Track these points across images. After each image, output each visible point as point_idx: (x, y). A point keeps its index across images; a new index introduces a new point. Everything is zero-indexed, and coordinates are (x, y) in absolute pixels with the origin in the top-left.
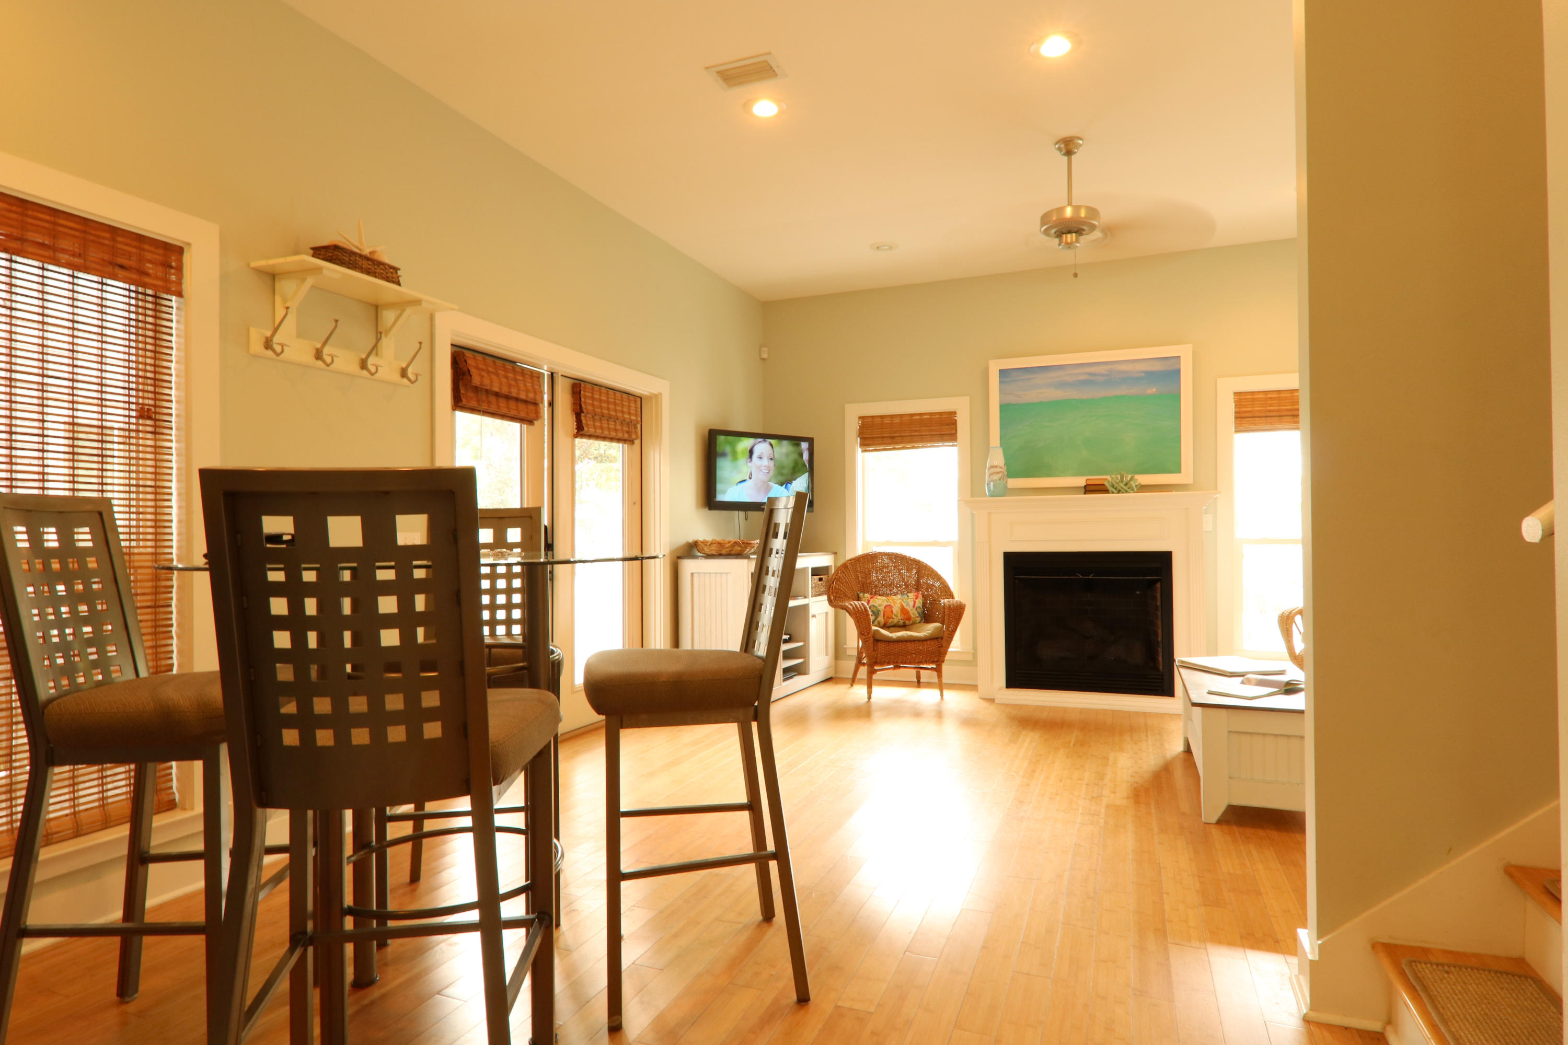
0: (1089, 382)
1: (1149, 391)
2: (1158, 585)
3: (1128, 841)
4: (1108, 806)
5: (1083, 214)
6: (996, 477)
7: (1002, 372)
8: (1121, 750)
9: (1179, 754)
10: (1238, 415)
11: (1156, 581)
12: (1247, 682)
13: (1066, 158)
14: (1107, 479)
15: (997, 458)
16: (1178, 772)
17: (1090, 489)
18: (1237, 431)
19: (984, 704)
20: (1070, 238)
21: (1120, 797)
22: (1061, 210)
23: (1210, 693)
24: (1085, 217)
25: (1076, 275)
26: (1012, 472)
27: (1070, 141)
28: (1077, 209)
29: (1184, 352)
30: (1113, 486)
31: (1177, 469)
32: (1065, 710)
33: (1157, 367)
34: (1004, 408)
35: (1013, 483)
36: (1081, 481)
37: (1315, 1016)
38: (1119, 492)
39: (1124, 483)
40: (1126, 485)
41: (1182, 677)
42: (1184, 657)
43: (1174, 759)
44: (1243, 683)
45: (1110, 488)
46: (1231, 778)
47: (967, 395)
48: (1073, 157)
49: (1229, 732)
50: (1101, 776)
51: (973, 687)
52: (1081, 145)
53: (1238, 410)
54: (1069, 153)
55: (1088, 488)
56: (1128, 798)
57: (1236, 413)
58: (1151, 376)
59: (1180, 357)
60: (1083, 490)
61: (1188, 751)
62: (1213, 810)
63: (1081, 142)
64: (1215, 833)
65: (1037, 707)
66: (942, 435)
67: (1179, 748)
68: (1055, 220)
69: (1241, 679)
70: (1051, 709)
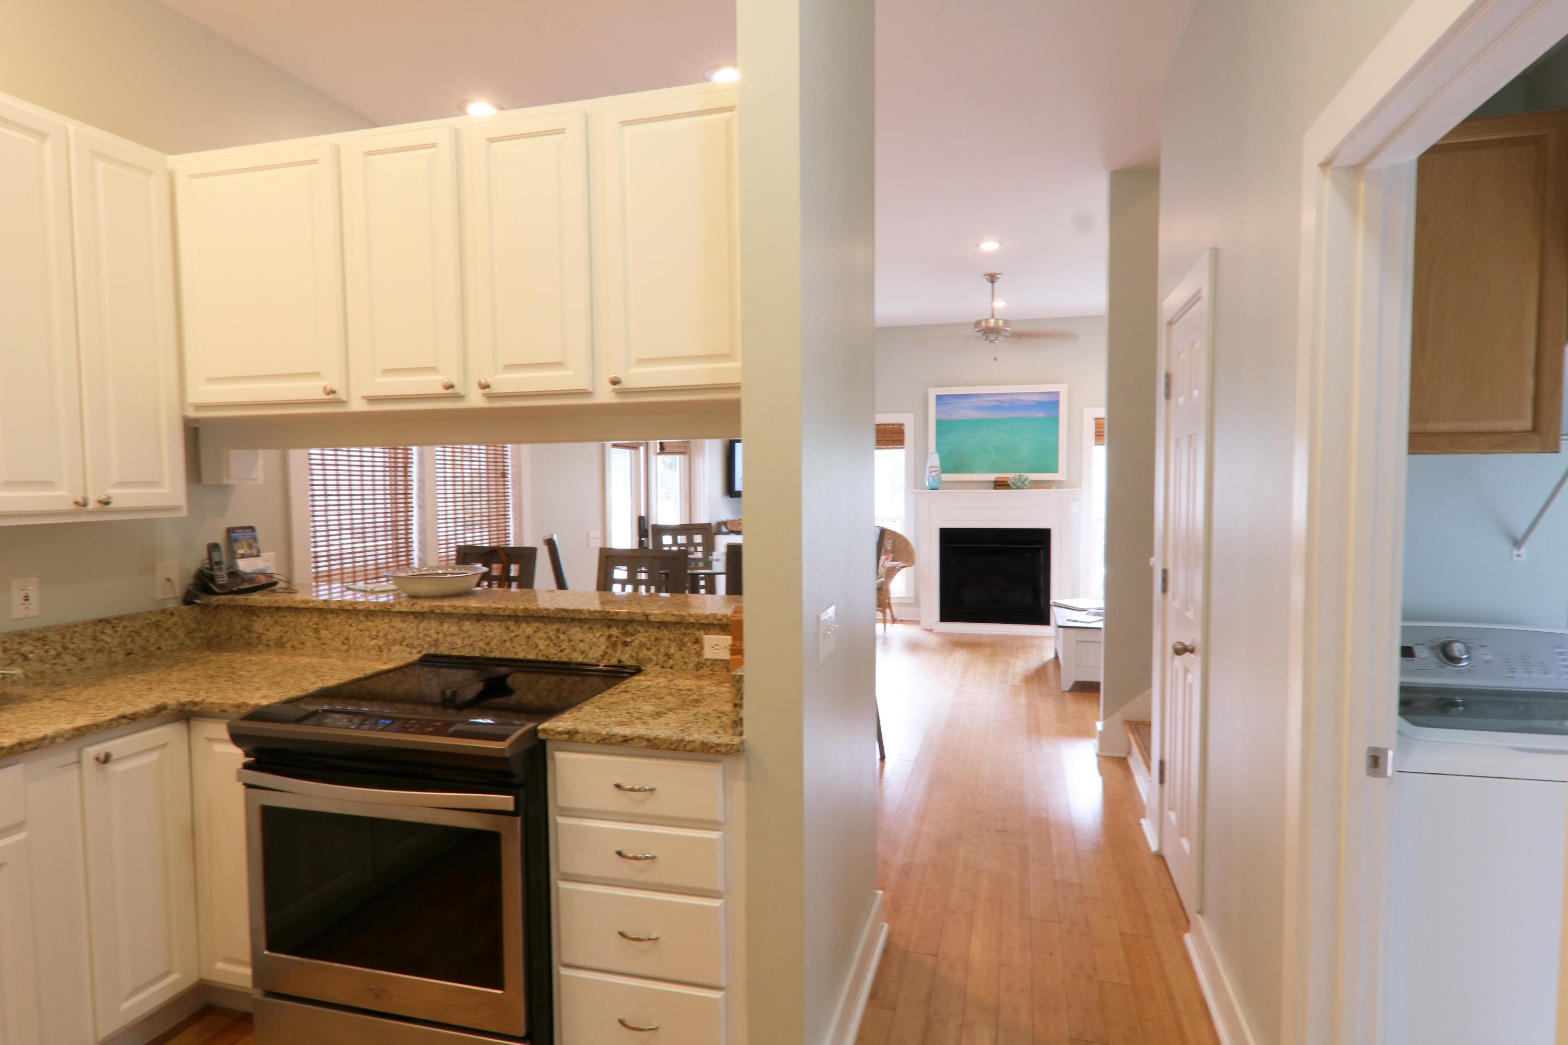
0: (999, 407)
1: (1038, 415)
2: (1042, 551)
3: (1023, 700)
4: (1011, 686)
5: (1001, 323)
6: (934, 474)
7: (939, 397)
8: (1017, 658)
9: (1052, 659)
10: (1097, 434)
11: (1040, 548)
12: (1089, 614)
13: (990, 284)
14: (1010, 476)
15: (934, 460)
16: (1051, 670)
17: (1000, 485)
18: (1096, 445)
19: (925, 633)
20: (992, 337)
21: (1018, 681)
22: (987, 321)
23: (1069, 620)
24: (1003, 327)
25: (995, 359)
26: (945, 469)
27: (994, 275)
28: (997, 320)
29: (1062, 389)
30: (1013, 484)
31: (1056, 470)
32: (980, 636)
33: (1045, 398)
34: (939, 423)
35: (947, 477)
36: (992, 477)
37: (1104, 754)
38: (1018, 488)
39: (1021, 482)
40: (1022, 483)
41: (1055, 613)
42: (1057, 599)
43: (1049, 661)
44: (1087, 614)
45: (1013, 486)
46: (1077, 666)
47: (912, 412)
48: (995, 284)
49: (1078, 641)
50: (1006, 672)
51: (917, 622)
52: (999, 278)
53: (1097, 430)
54: (993, 282)
55: (998, 483)
56: (1022, 682)
57: (1096, 432)
58: (1040, 405)
59: (1058, 392)
60: (993, 485)
61: (1057, 657)
62: (1067, 684)
63: (999, 276)
64: (1068, 696)
65: (961, 634)
66: (893, 441)
67: (1052, 655)
68: (984, 327)
69: (1086, 612)
70: (971, 635)
